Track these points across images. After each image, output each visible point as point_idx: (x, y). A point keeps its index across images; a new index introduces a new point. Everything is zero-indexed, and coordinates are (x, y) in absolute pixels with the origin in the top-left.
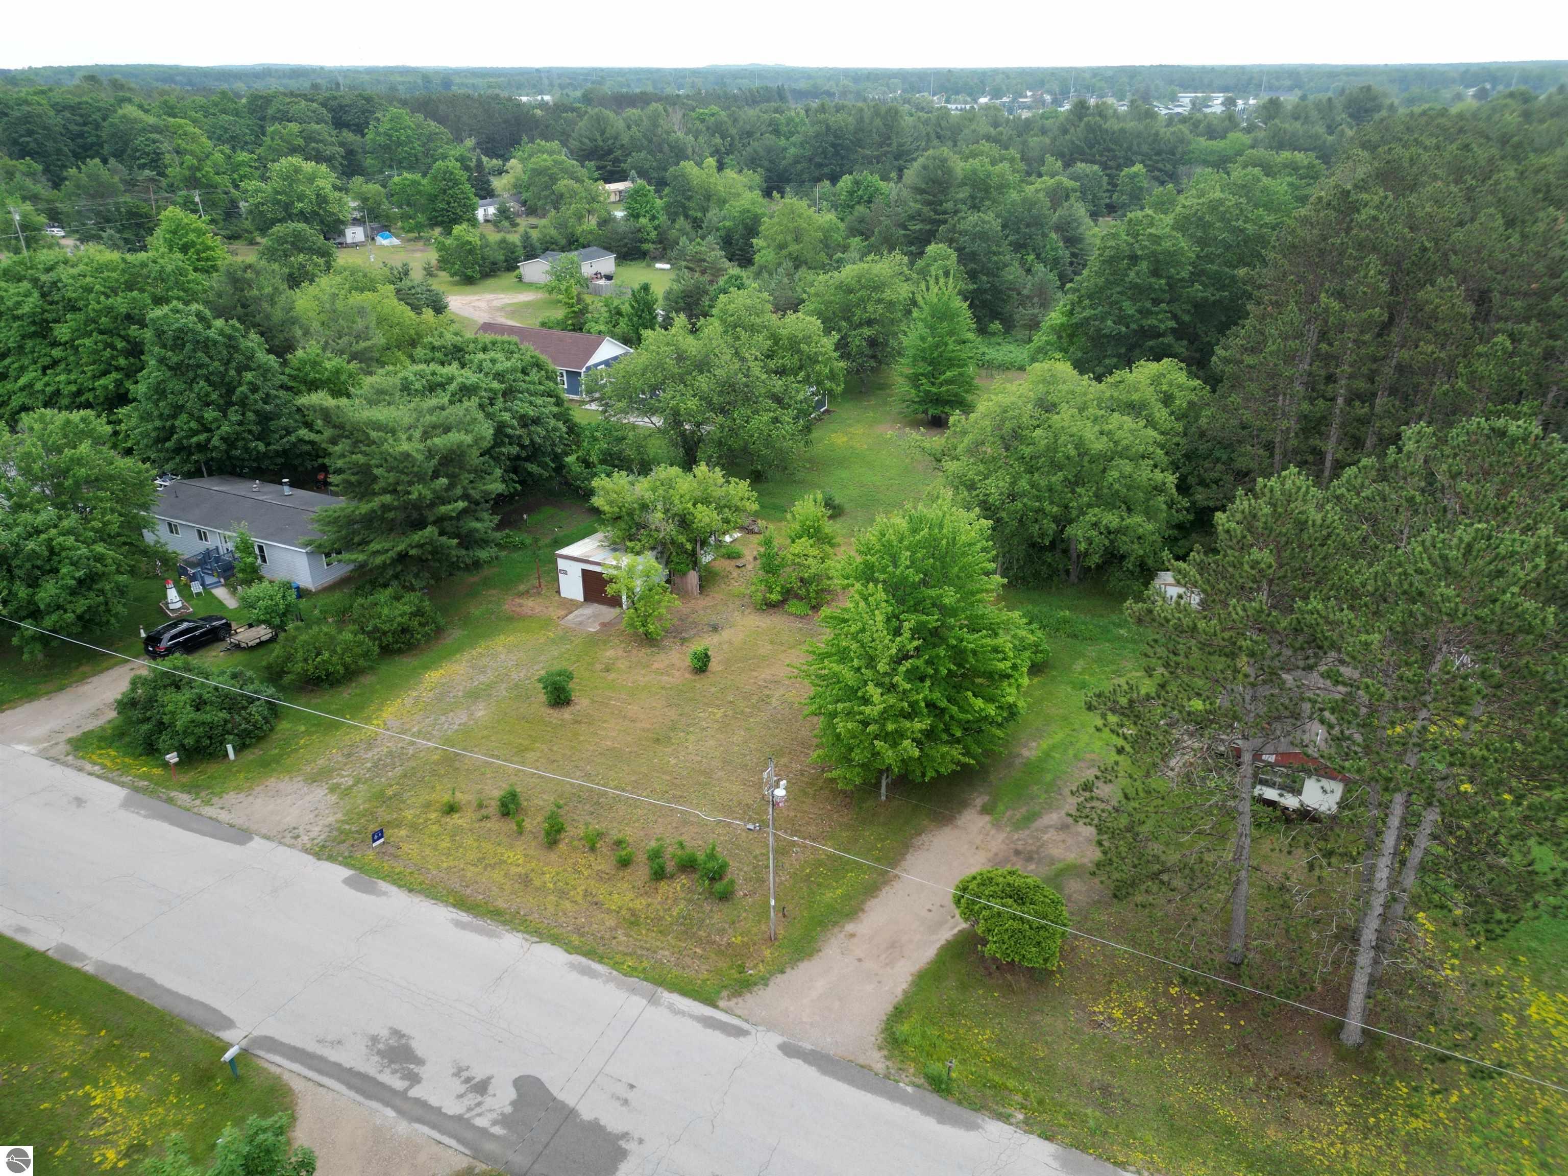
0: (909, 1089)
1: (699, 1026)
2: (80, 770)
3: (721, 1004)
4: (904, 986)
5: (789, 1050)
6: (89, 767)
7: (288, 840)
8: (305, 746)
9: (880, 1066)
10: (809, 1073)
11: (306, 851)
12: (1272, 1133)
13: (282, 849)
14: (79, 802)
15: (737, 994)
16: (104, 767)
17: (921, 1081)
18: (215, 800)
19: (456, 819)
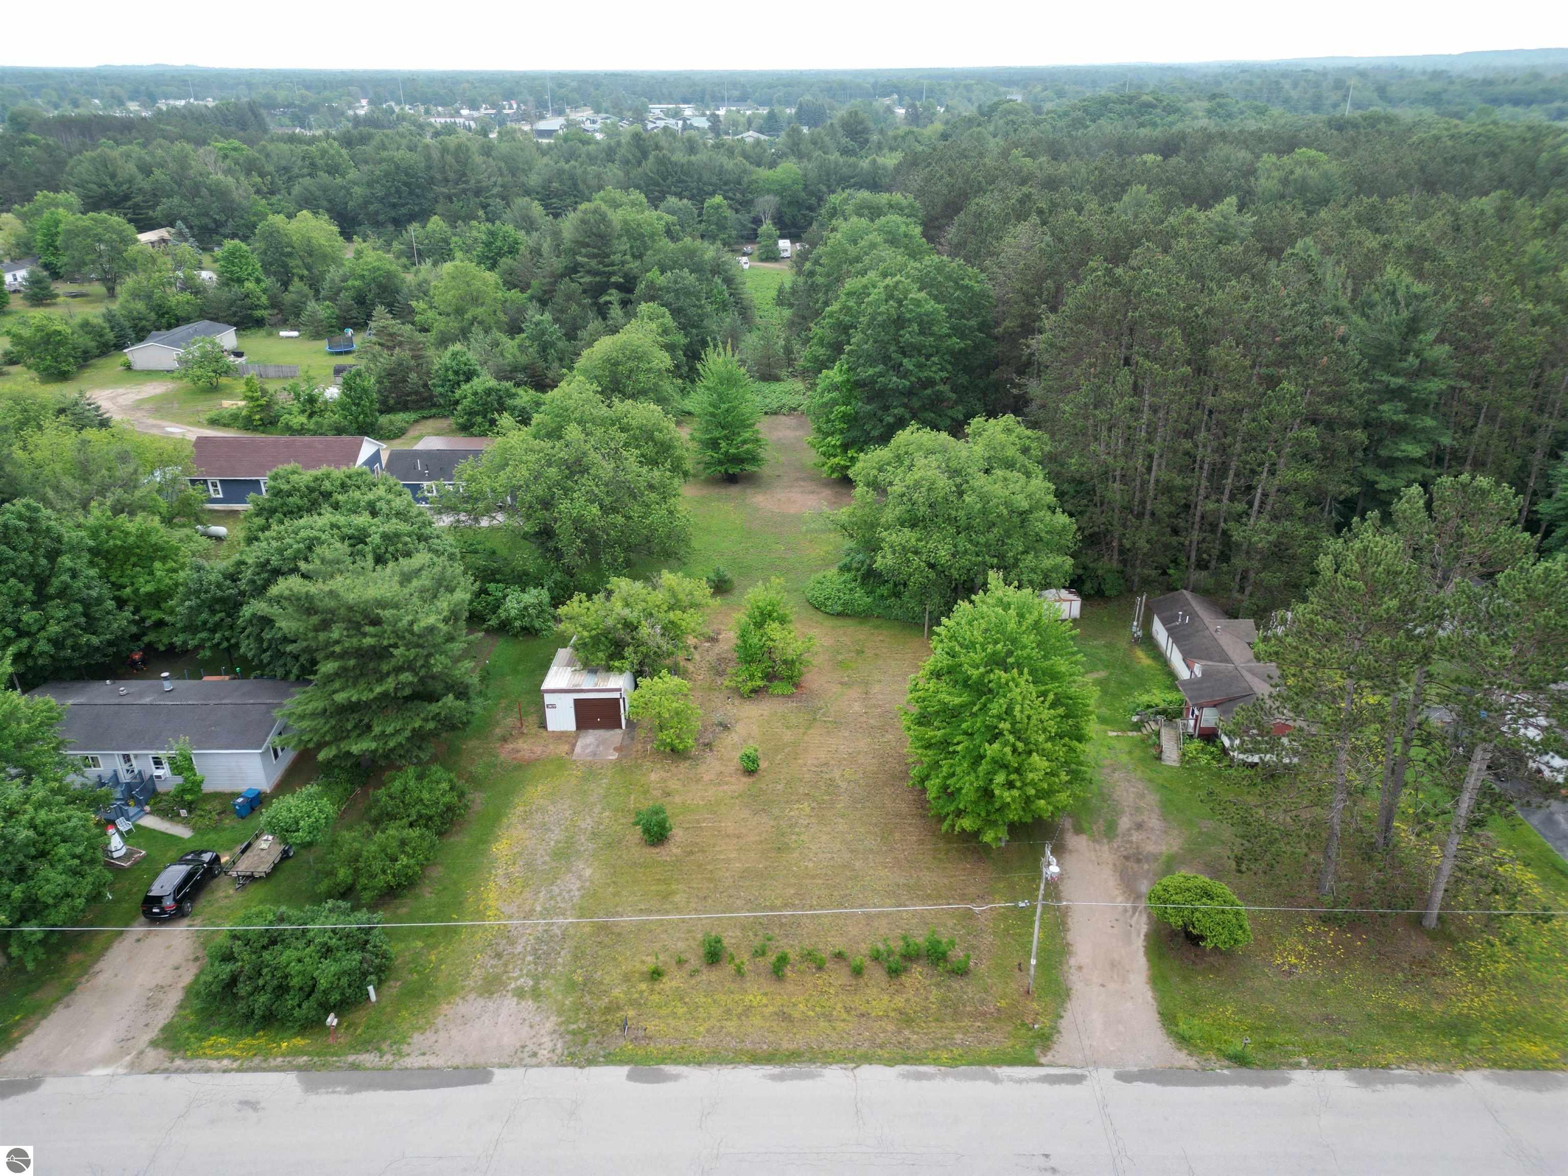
0: (1226, 1072)
1: (1046, 1086)
2: (208, 1070)
3: (1043, 1060)
4: (1150, 994)
5: (1125, 1077)
6: (214, 1064)
7: (527, 1060)
8: (441, 961)
9: (1192, 1063)
10: (1152, 1089)
11: (558, 1064)
12: (1437, 1008)
13: (532, 1071)
14: (250, 1105)
15: (1046, 1049)
16: (235, 1058)
17: (1227, 1063)
18: (405, 1048)
19: (668, 984)
